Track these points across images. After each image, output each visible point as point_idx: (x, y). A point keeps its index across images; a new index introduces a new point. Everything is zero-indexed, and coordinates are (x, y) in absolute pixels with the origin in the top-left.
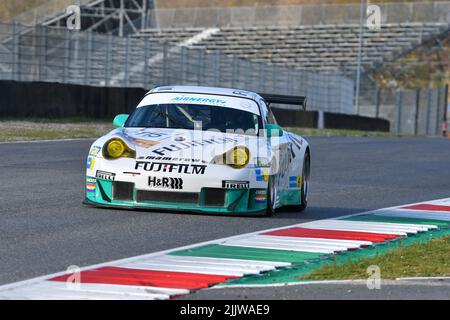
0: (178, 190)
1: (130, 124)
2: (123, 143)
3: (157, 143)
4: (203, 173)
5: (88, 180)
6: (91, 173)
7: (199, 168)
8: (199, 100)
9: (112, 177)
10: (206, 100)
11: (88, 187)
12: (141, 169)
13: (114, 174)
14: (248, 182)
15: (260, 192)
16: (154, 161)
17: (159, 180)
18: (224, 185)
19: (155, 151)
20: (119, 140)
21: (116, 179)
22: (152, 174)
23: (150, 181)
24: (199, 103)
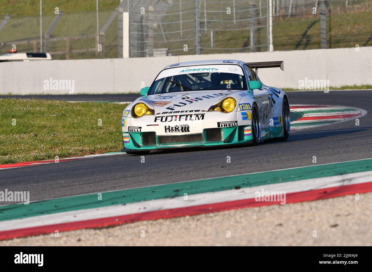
0: (187, 133)
1: (151, 93)
2: (145, 105)
3: (169, 102)
4: (203, 119)
5: (124, 135)
6: (125, 129)
7: (199, 116)
8: (199, 70)
9: (139, 130)
10: (204, 69)
11: (125, 140)
12: (159, 122)
13: (140, 128)
14: (236, 122)
15: (246, 128)
16: (168, 114)
17: (172, 128)
18: (219, 126)
19: (168, 108)
20: (143, 103)
21: (142, 131)
22: (167, 124)
23: (166, 129)
24: (199, 72)
